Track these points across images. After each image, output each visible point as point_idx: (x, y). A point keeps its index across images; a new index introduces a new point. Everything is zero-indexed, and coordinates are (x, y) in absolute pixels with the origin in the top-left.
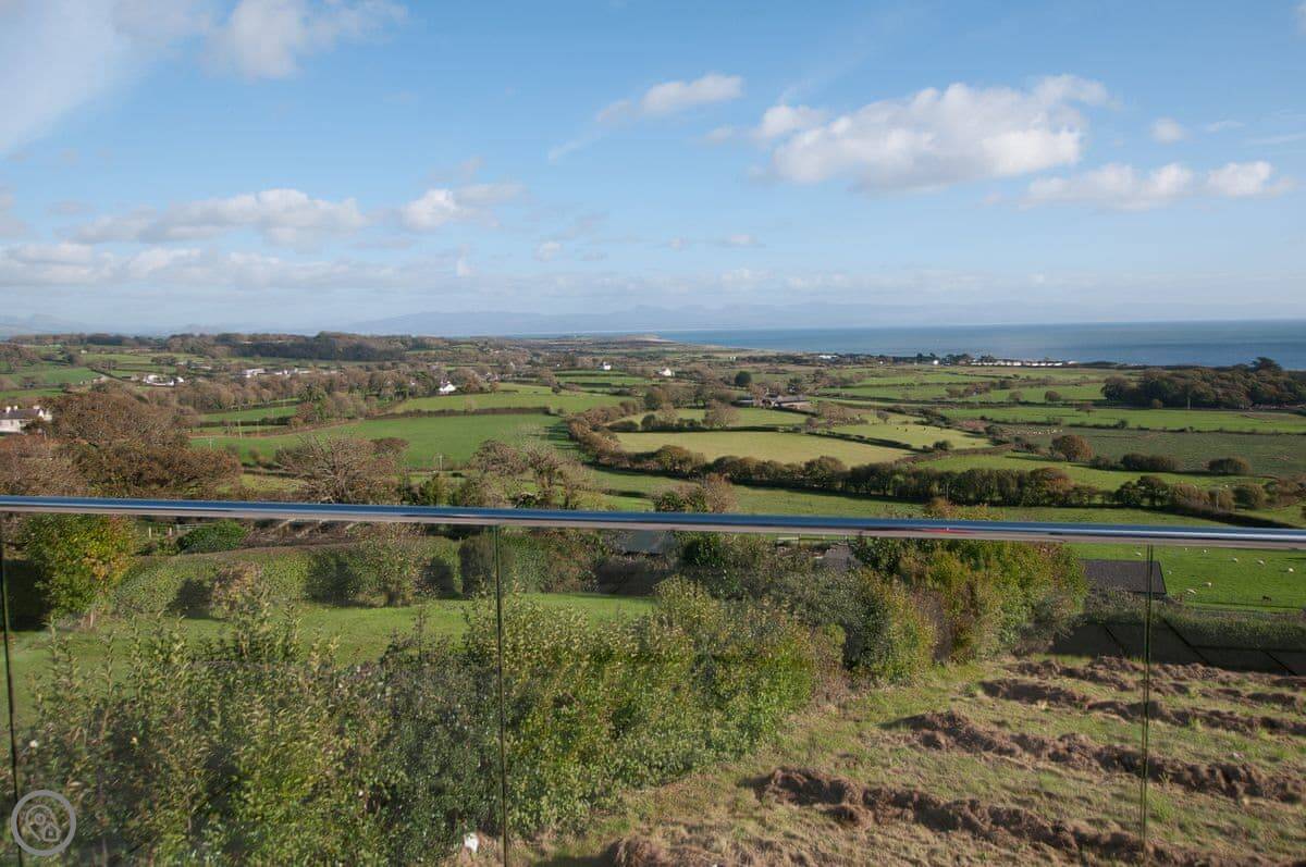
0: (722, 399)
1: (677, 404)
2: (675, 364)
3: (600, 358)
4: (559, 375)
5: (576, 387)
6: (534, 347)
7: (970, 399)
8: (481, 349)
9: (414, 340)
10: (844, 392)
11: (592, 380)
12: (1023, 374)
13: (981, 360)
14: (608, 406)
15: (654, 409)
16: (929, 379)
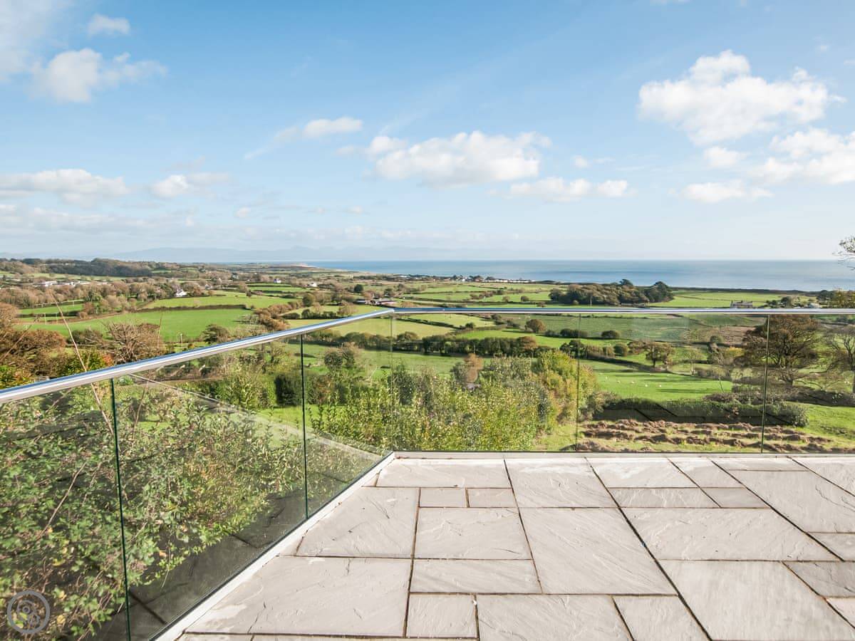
0: (348, 300)
1: (322, 302)
2: (319, 280)
3: (274, 276)
4: (250, 286)
5: (261, 293)
6: (233, 270)
7: (482, 300)
8: (200, 270)
9: (157, 264)
10: (415, 296)
11: (270, 289)
12: (509, 287)
13: (487, 279)
14: (281, 304)
15: (308, 306)
16: (460, 289)
